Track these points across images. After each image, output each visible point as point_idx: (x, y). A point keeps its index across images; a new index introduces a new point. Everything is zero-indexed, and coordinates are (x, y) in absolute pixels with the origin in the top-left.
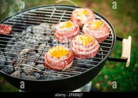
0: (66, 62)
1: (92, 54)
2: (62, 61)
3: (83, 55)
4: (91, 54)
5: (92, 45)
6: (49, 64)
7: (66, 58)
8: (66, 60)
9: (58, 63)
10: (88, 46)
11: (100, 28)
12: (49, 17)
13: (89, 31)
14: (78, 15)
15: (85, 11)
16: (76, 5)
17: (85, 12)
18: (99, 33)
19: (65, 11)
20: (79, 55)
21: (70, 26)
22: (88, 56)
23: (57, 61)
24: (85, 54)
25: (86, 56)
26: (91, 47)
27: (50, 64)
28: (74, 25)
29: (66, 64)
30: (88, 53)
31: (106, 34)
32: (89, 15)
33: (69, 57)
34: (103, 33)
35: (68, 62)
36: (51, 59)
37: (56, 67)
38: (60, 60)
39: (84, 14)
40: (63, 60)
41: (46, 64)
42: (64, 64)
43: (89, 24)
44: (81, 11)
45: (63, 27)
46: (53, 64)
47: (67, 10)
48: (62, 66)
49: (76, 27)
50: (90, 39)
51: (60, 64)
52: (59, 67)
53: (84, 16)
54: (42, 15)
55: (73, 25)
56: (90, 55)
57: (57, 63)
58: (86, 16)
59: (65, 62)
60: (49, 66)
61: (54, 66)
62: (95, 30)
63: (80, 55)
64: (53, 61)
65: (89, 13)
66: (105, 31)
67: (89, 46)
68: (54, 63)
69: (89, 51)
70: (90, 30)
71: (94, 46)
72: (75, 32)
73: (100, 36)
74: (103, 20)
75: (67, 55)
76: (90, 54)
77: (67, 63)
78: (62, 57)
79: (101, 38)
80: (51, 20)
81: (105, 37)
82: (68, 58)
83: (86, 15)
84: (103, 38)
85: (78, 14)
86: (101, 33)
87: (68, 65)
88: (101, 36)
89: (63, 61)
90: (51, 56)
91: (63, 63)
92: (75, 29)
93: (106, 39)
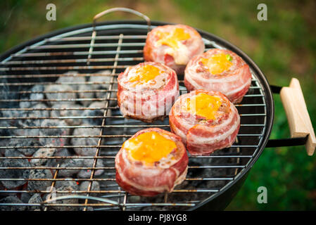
0: (175, 169)
1: (230, 138)
2: (166, 170)
3: (208, 145)
4: (227, 140)
5: (227, 117)
6: (133, 181)
7: (174, 162)
8: (175, 165)
9: (158, 176)
10: (217, 121)
11: (229, 71)
12: (86, 57)
13: (204, 80)
14: (165, 45)
15: (178, 31)
16: (147, 18)
17: (179, 33)
18: (230, 83)
19: (121, 36)
20: (198, 147)
21: (155, 76)
22: (221, 146)
23: (155, 172)
24: (213, 142)
25: (217, 146)
26: (226, 123)
27: (137, 183)
28: (164, 70)
29: (175, 175)
30: (219, 138)
31: (245, 81)
32: (190, 40)
33: (182, 155)
34: (239, 80)
35: (179, 170)
36: (136, 170)
37: (152, 186)
38: (162, 169)
39: (180, 40)
40: (167, 166)
41: (124, 183)
42: (172, 176)
43: (201, 63)
44: (168, 34)
45: (138, 79)
46: (144, 180)
47: (125, 34)
48: (167, 183)
49: (170, 74)
50: (218, 102)
51: (162, 178)
52: (160, 185)
53: (179, 44)
54: (65, 54)
55: (163, 72)
56: (224, 143)
57: (154, 177)
58: (185, 43)
59: (174, 172)
60: (132, 187)
61: (148, 185)
62: (220, 75)
63: (200, 145)
64: (143, 174)
65: (189, 36)
66: (243, 75)
67: (220, 121)
68: (147, 179)
69: (222, 133)
70: (208, 77)
71: (231, 116)
72: (173, 88)
73: (233, 89)
74: (220, 47)
75: (174, 152)
76: (224, 138)
77: (178, 173)
78: (163, 159)
79: (237, 94)
80: (92, 64)
81: (245, 89)
82: (180, 159)
83: (183, 41)
84: (242, 94)
85: (163, 40)
86: (235, 83)
87: (181, 176)
88: (237, 88)
89: (170, 169)
90: (134, 160)
91: (169, 174)
92: (169, 80)
93: (247, 94)
